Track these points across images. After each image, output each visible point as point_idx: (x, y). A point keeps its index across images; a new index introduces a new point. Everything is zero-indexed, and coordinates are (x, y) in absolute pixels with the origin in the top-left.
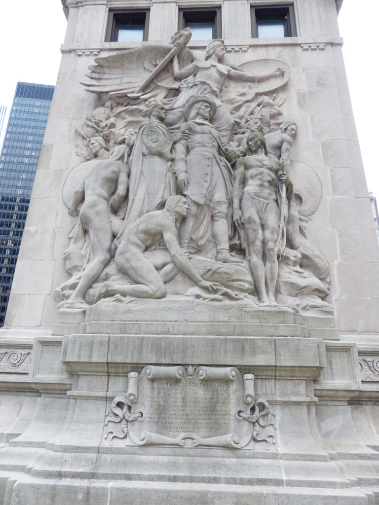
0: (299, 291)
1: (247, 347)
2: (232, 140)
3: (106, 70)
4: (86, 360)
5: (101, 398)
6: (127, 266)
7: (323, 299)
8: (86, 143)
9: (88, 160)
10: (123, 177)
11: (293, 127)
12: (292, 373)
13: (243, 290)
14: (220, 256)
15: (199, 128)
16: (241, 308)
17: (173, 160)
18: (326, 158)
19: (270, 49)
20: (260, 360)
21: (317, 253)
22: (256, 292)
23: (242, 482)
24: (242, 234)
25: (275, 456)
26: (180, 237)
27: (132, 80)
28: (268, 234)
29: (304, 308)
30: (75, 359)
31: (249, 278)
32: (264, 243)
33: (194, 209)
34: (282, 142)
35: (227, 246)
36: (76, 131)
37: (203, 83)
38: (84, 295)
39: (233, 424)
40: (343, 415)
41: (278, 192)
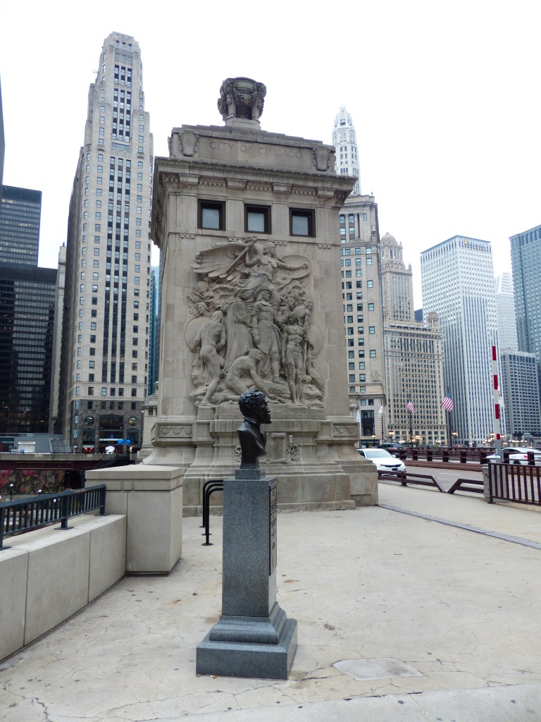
0: (310, 397)
1: (290, 424)
2: (279, 310)
3: (205, 257)
4: (224, 431)
5: (230, 447)
6: (233, 386)
7: (320, 400)
8: (195, 305)
9: (197, 317)
10: (223, 334)
11: (311, 304)
12: (307, 434)
13: (286, 398)
14: (275, 380)
15: (264, 308)
16: (287, 407)
17: (251, 327)
18: (326, 322)
19: (301, 245)
20: (295, 429)
21: (319, 377)
22: (292, 398)
23: (289, 474)
24: (286, 370)
25: (300, 465)
26: (257, 371)
27: (220, 263)
28: (298, 371)
29: (312, 406)
30: (219, 431)
31: (289, 392)
32: (296, 375)
33: (263, 356)
34: (305, 315)
35: (278, 375)
36: (188, 297)
37: (264, 274)
38: (210, 399)
39: (284, 454)
40: (325, 450)
41: (303, 347)
